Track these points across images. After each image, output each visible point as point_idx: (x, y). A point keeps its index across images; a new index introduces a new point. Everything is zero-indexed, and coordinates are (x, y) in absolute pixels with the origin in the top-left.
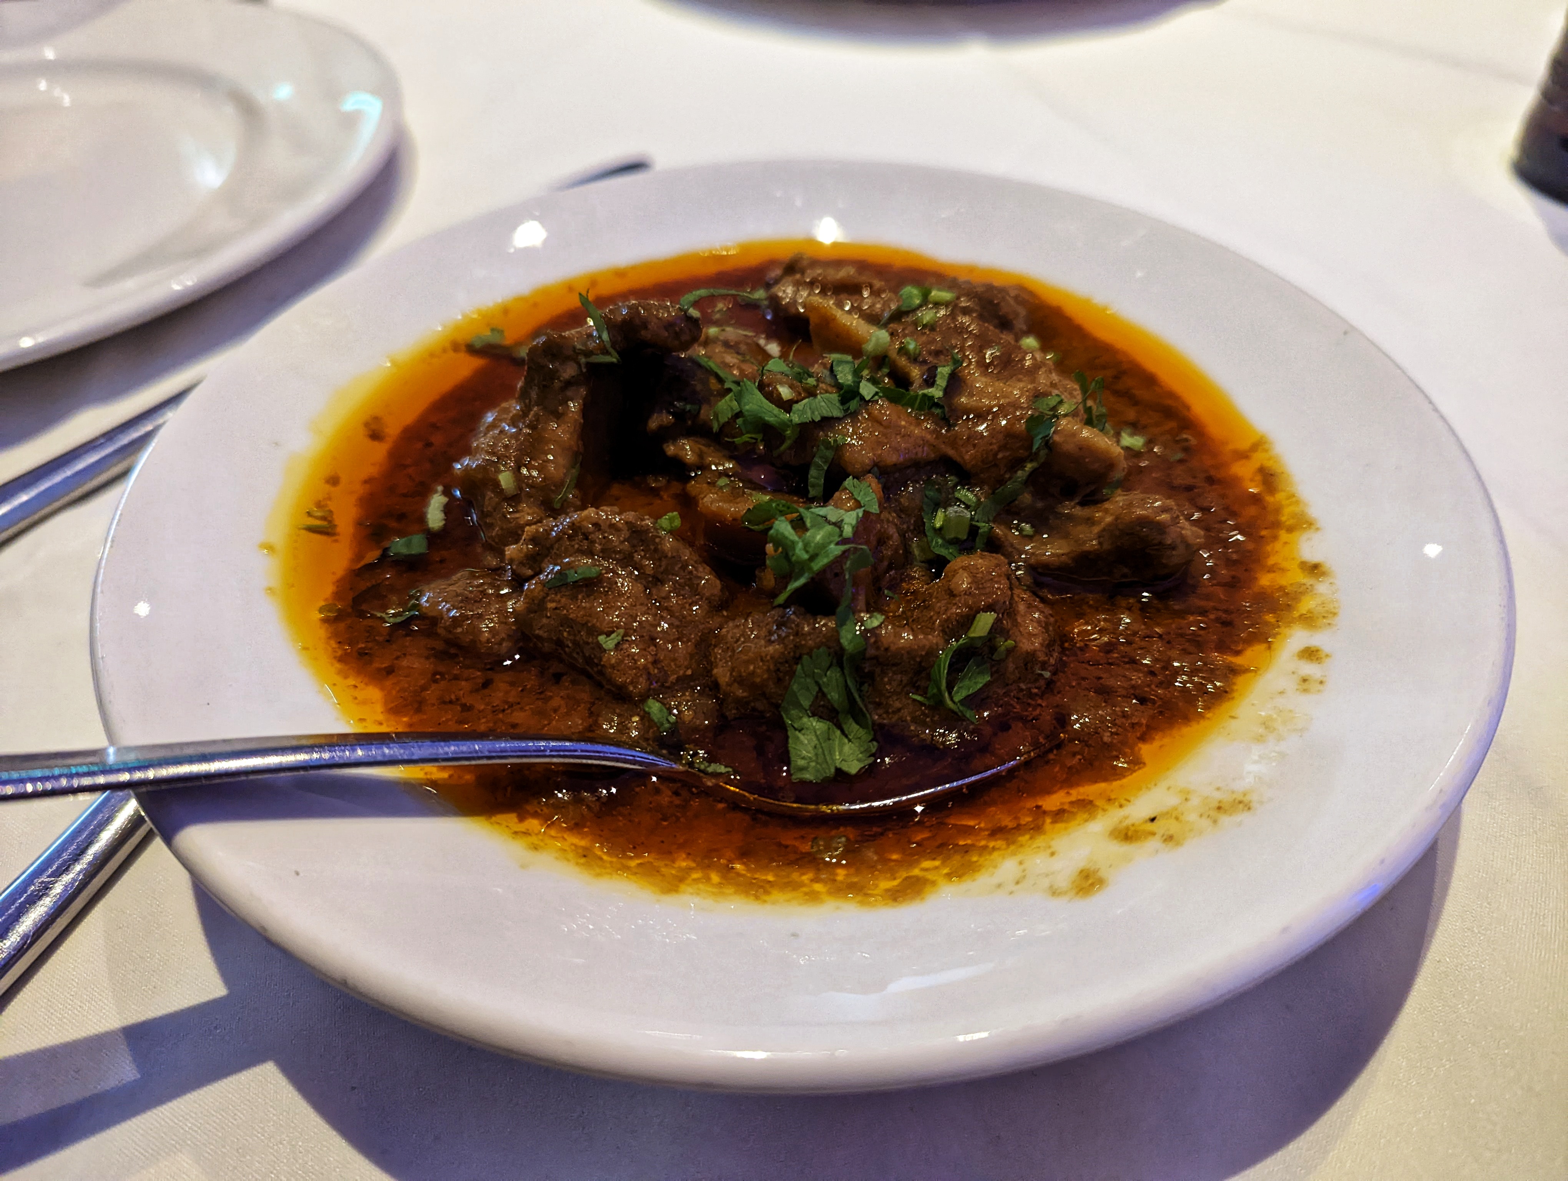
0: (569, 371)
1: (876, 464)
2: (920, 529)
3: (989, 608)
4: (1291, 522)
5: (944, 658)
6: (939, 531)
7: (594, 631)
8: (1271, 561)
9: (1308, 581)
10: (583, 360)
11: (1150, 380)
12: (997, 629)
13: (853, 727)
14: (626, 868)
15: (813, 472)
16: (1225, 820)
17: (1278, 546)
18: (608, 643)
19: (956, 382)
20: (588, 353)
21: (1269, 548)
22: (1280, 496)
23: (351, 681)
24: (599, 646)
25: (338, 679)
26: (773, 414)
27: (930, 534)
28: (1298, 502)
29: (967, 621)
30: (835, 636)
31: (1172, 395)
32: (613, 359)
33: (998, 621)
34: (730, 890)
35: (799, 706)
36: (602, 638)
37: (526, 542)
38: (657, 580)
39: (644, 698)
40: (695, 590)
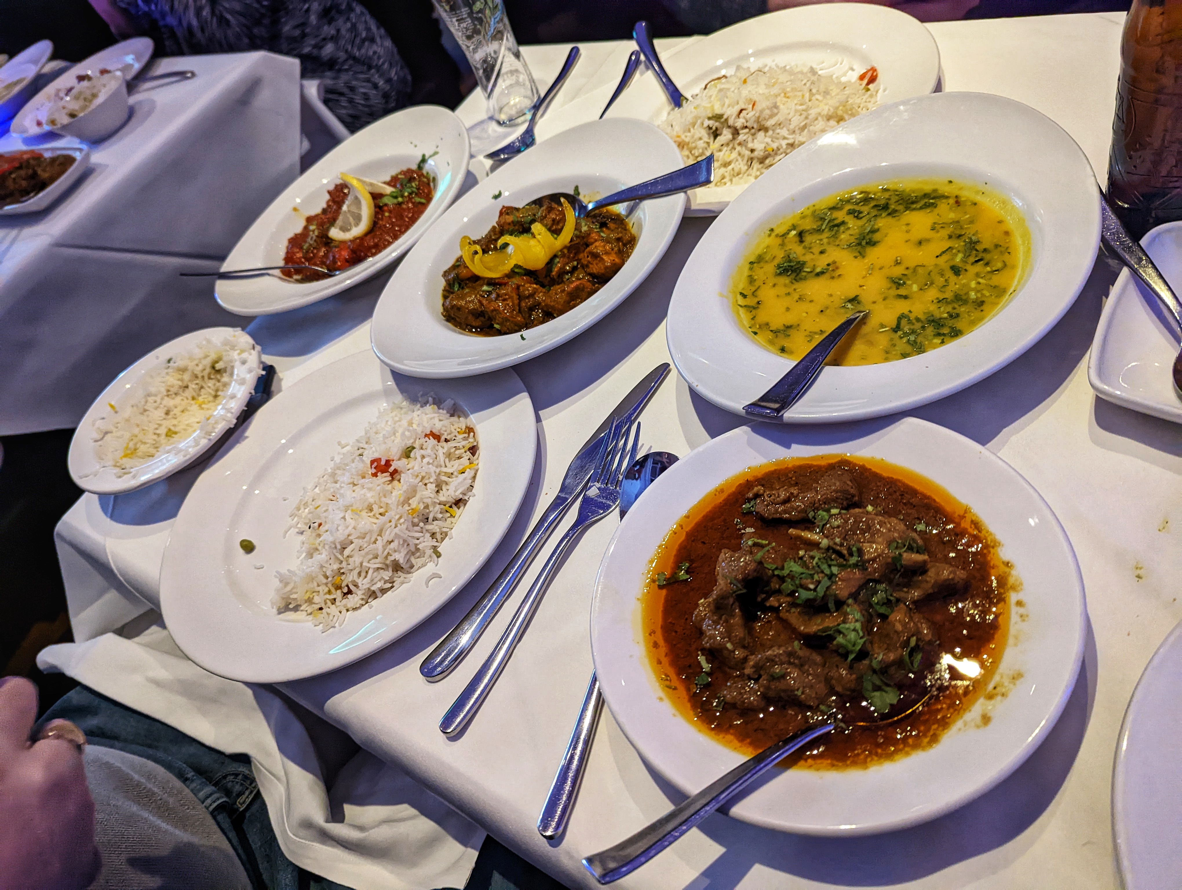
0: (731, 600)
1: (849, 595)
2: (871, 606)
3: (913, 636)
4: (992, 544)
5: (907, 658)
6: (878, 603)
7: (793, 691)
8: (992, 564)
9: (1007, 570)
10: (734, 595)
11: (914, 492)
12: (918, 640)
13: (888, 689)
14: (847, 766)
15: (830, 605)
16: (1018, 682)
17: (991, 555)
18: (799, 693)
19: (860, 552)
20: (735, 592)
21: (989, 558)
22: (984, 532)
23: (721, 736)
24: (796, 695)
25: (717, 737)
26: (810, 595)
27: (875, 606)
28: (991, 534)
29: (908, 642)
30: (870, 666)
31: (925, 497)
32: (744, 591)
33: (917, 638)
34: (882, 760)
35: (868, 690)
36: (796, 692)
37: (751, 668)
38: (802, 665)
39: (818, 706)
40: (816, 664)
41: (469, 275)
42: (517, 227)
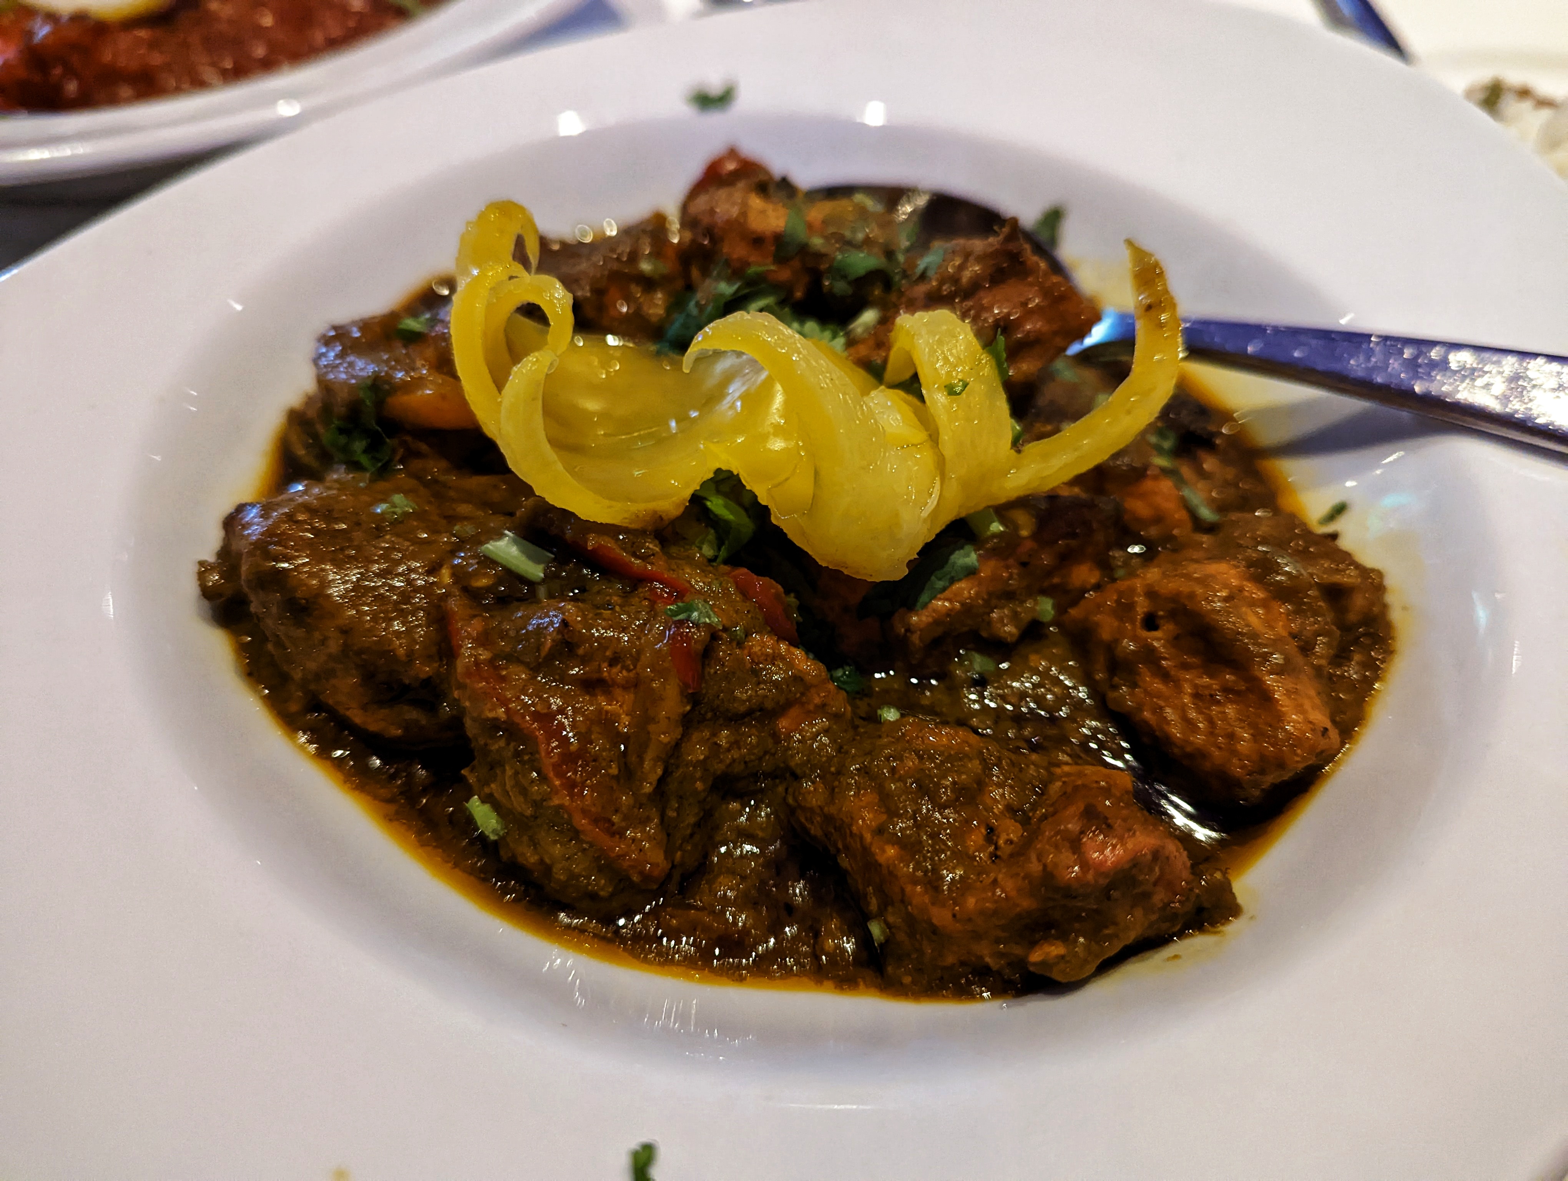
41: (447, 418)
42: (784, 275)
